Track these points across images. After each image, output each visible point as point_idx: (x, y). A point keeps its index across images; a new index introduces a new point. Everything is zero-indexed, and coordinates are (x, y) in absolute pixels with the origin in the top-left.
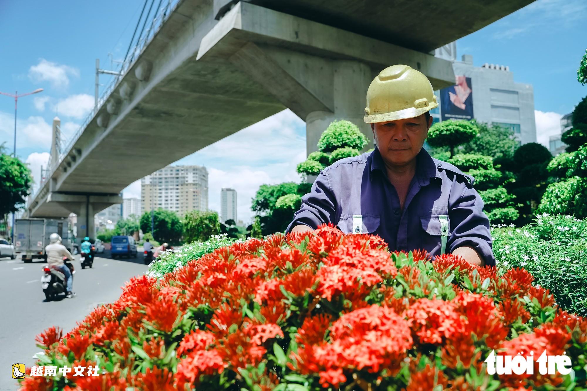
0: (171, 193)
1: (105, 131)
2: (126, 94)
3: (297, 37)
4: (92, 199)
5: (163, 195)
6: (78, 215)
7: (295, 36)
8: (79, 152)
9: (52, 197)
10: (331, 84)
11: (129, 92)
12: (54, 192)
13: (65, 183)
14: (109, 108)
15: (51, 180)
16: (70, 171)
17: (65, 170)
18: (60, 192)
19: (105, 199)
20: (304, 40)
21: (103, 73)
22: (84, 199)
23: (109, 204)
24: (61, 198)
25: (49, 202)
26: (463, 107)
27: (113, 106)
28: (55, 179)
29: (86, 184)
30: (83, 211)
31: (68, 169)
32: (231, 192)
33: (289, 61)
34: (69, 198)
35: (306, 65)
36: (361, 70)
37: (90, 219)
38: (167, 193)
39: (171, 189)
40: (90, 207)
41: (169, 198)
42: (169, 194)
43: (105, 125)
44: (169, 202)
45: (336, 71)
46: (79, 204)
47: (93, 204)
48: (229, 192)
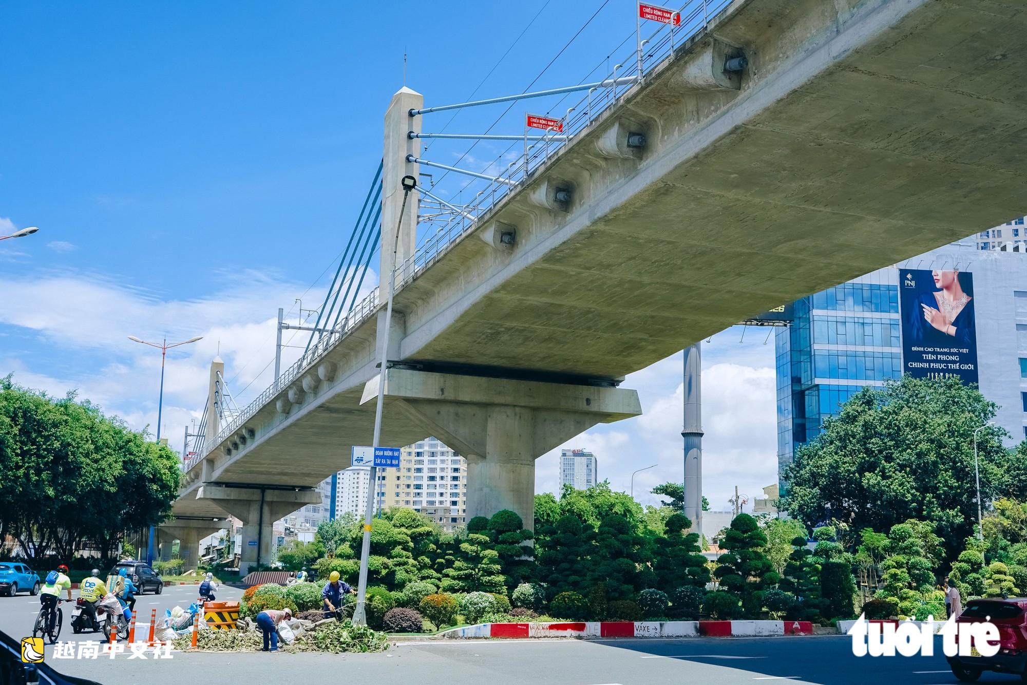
0: (443, 461)
1: (287, 418)
2: (310, 388)
3: (443, 394)
4: (270, 496)
5: (425, 466)
6: (246, 522)
7: (441, 393)
8: (252, 433)
9: (204, 491)
10: (485, 429)
11: (313, 386)
12: (209, 483)
13: (227, 471)
14: (291, 395)
15: (205, 462)
16: (238, 455)
17: (229, 452)
18: (218, 484)
19: (290, 497)
20: (450, 395)
21: (288, 327)
22: (256, 495)
23: (298, 505)
24: (220, 493)
25: (200, 499)
26: (952, 330)
27: (295, 394)
28: (211, 461)
29: (261, 473)
30: (254, 516)
31: (234, 452)
32: (584, 459)
33: (439, 413)
34: (233, 494)
35: (457, 414)
36: (516, 414)
37: (266, 530)
38: (434, 462)
39: (443, 454)
40: (266, 510)
41: (438, 474)
42: (439, 466)
43: (287, 412)
44: (438, 482)
45: (489, 416)
46: (247, 503)
47: (271, 504)
48: (578, 459)
